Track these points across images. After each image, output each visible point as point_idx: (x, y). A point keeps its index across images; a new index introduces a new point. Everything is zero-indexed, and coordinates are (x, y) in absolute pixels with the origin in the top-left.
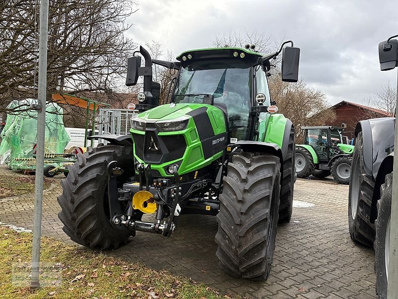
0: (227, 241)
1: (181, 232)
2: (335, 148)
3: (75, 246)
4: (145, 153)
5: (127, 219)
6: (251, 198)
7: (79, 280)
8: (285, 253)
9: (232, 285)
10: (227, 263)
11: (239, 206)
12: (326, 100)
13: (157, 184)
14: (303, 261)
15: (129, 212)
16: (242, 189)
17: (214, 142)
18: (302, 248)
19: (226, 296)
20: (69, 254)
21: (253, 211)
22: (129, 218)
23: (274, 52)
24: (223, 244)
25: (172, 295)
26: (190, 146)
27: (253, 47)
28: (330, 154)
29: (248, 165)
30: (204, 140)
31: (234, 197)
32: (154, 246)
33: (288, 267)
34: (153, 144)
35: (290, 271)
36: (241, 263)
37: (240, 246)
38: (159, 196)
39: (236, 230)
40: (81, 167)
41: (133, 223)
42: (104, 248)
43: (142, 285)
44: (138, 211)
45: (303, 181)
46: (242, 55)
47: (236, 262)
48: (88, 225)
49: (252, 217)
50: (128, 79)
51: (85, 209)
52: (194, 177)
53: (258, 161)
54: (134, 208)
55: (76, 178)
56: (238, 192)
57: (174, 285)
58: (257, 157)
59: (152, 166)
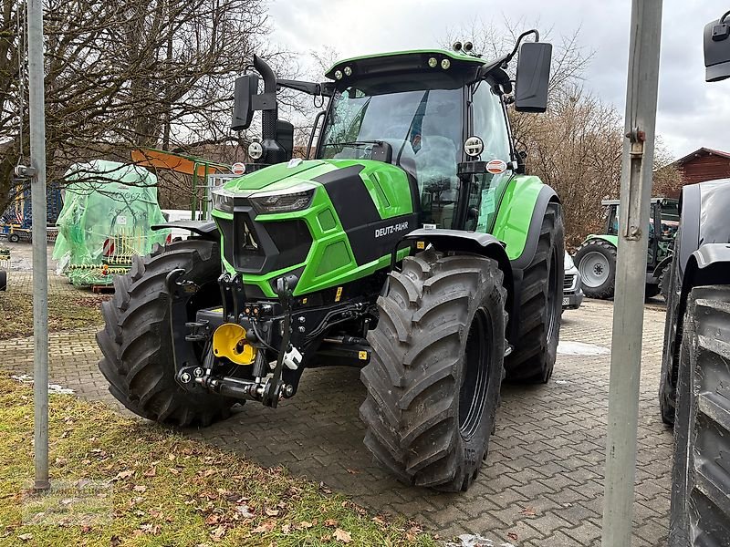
0: (380, 417)
1: (333, 398)
2: (669, 241)
3: (135, 419)
4: (237, 254)
5: (205, 374)
6: (424, 337)
7: (122, 479)
8: (518, 442)
9: (397, 499)
10: (383, 458)
11: (402, 351)
12: (663, 146)
13: (252, 311)
14: (549, 457)
15: (208, 360)
16: (408, 321)
17: (379, 233)
18: (555, 432)
19: (375, 518)
20: (119, 434)
21: (426, 361)
22: (208, 372)
23: (504, 55)
24: (372, 422)
25: (276, 513)
26: (319, 241)
27: (469, 47)
28: (660, 253)
29: (425, 276)
30: (351, 230)
31: (394, 335)
32: (276, 422)
33: (517, 469)
34: (248, 237)
35: (517, 476)
36: (408, 458)
37: (403, 427)
38: (254, 333)
39: (395, 397)
40: (135, 279)
41: (214, 382)
42: (181, 425)
43: (229, 492)
44: (224, 359)
45: (603, 305)
46: (445, 64)
47: (398, 458)
48: (147, 384)
49: (424, 374)
50: (237, 118)
51: (141, 354)
52: (335, 297)
53: (447, 267)
54: (217, 355)
55: (125, 299)
56: (400, 326)
57: (286, 495)
58: (447, 259)
59: (245, 278)
